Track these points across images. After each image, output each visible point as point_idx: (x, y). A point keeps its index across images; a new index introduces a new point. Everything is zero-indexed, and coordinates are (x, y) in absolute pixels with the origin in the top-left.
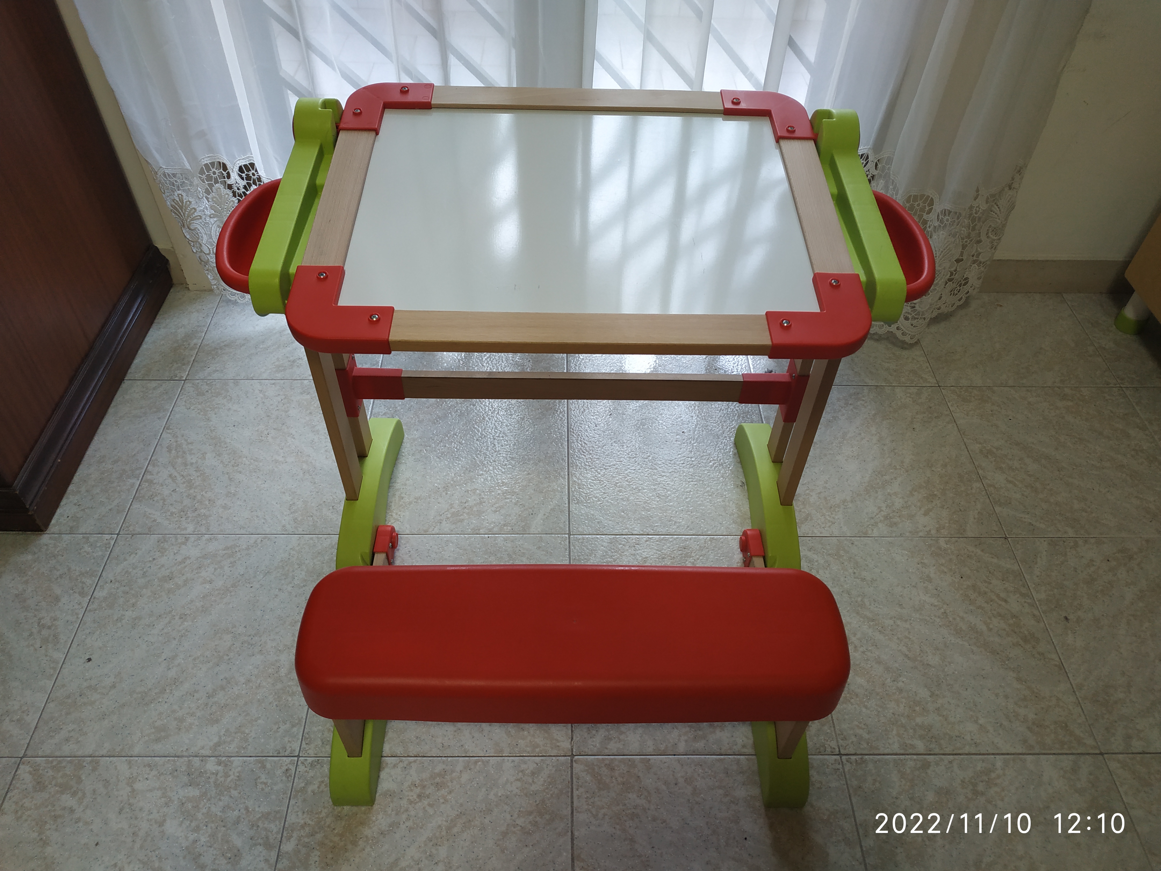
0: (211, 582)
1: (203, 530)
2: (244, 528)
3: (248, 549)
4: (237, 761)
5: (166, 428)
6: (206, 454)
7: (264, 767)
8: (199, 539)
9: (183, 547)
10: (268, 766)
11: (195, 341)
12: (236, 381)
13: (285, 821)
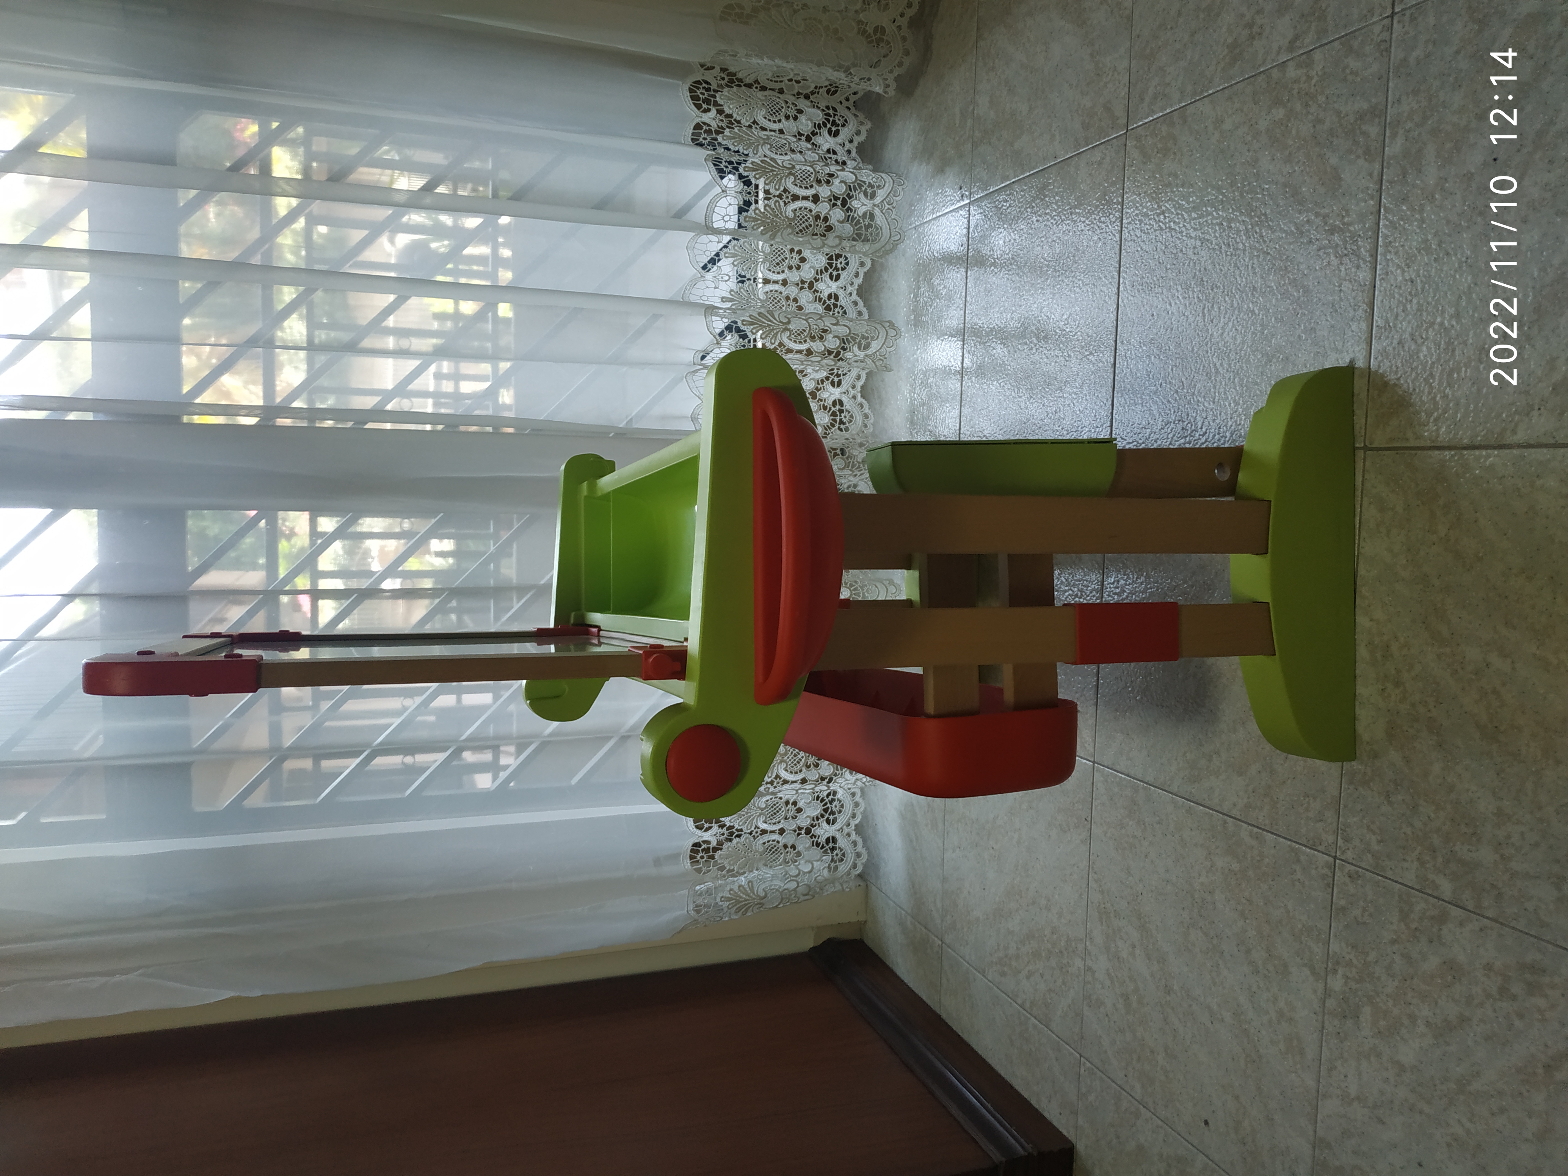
0: (1134, 947)
1: (1081, 947)
2: (1081, 895)
3: (1102, 892)
4: (1335, 947)
5: (983, 973)
6: (1008, 929)
7: (1343, 909)
8: (1090, 954)
9: (1096, 975)
10: (1342, 903)
11: (909, 923)
12: (944, 880)
13: (1413, 889)
